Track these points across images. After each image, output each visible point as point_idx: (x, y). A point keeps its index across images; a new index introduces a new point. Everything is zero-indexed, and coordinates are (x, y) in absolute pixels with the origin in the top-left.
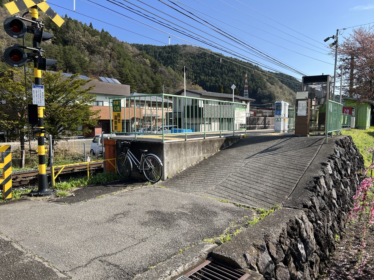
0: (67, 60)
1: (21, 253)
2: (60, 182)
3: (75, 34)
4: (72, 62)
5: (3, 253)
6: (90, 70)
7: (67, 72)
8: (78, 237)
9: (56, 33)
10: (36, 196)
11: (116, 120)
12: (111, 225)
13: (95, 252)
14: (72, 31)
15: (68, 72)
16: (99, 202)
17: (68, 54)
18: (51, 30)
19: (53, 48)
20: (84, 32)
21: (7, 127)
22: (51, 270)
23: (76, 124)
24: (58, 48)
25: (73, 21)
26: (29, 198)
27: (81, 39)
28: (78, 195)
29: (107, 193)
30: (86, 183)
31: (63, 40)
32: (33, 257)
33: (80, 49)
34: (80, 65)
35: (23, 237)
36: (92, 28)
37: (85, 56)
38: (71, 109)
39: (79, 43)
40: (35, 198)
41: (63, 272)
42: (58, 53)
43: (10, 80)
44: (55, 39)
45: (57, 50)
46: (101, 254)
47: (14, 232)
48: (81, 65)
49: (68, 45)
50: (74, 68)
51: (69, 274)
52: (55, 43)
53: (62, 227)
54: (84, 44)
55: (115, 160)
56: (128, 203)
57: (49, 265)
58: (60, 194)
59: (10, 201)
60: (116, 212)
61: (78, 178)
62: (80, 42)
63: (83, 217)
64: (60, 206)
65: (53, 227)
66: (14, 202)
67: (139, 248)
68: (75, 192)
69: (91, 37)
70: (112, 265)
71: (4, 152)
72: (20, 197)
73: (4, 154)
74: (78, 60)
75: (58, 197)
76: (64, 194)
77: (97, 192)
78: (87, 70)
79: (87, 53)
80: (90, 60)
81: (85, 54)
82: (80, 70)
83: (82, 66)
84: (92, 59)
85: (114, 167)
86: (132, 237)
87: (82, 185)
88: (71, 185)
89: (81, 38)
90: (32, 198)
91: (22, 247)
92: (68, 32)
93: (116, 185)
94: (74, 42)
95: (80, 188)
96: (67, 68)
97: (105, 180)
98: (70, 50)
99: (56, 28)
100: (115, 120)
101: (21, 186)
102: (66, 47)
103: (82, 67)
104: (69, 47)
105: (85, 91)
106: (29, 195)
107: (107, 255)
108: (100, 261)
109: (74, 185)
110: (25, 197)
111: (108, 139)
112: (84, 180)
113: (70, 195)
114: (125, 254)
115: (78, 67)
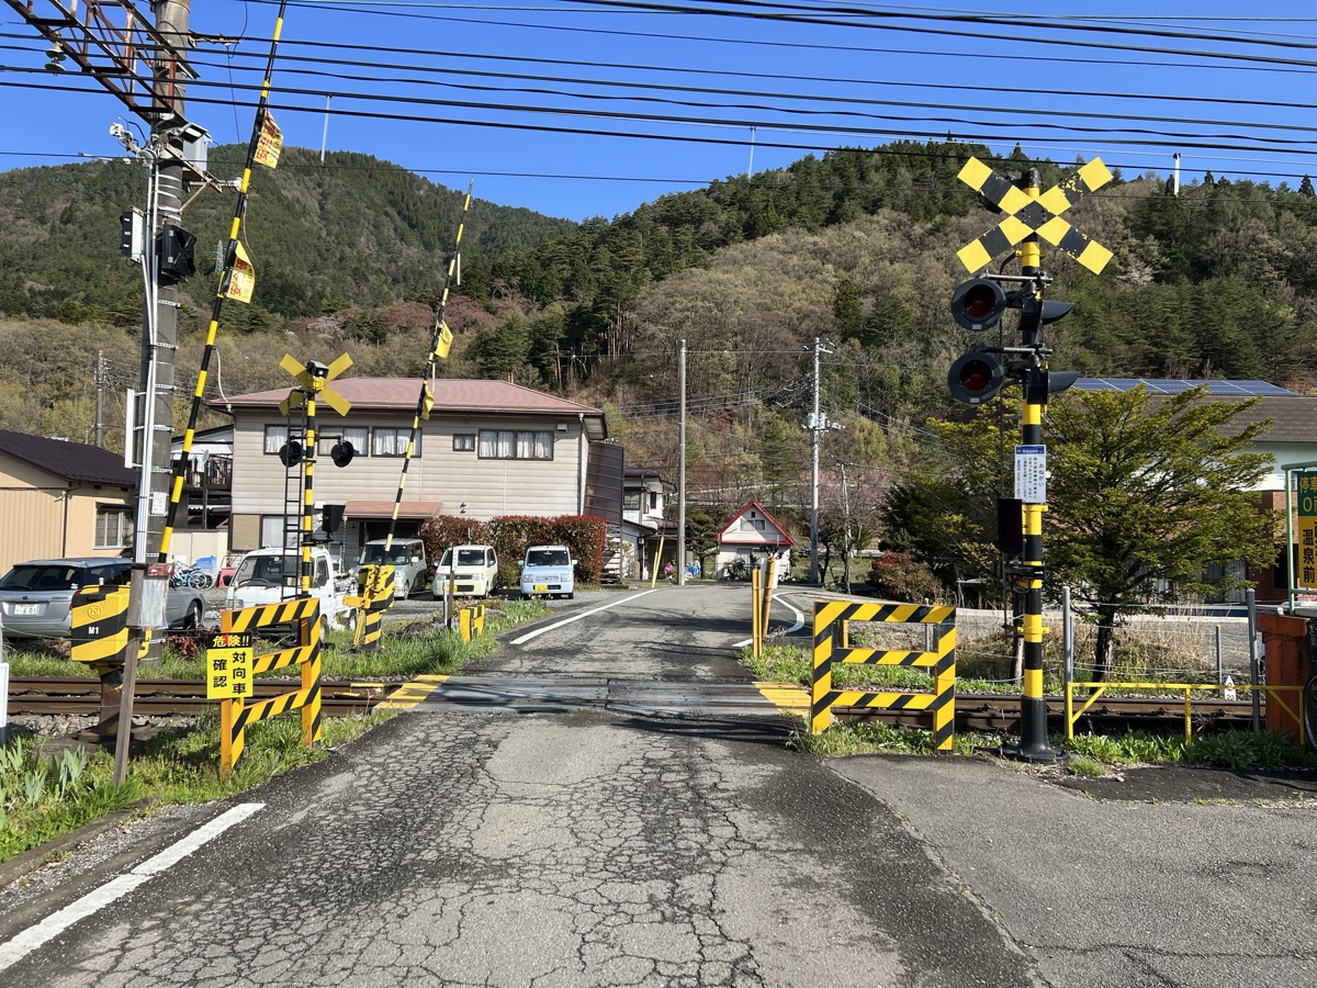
0: (1207, 331)
1: (937, 871)
2: (1087, 734)
3: (1241, 232)
4: (1224, 332)
5: (900, 858)
6: (1300, 355)
7: (1204, 372)
8: (1088, 883)
9: (1168, 246)
10: (1011, 758)
11: (1311, 547)
12: (1204, 885)
13: (1123, 931)
14: (1231, 224)
15: (1209, 372)
16: (1194, 816)
17: (1210, 309)
18: (1152, 237)
19: (1158, 295)
20: (1278, 215)
21: (978, 563)
22: (994, 927)
23: (1191, 559)
24: (1175, 295)
25: (1233, 189)
26: (993, 759)
27: (1265, 245)
28: (1134, 781)
29: (1236, 796)
30: (1177, 755)
31: (1192, 264)
32: (961, 888)
33: (1257, 280)
34: (1256, 339)
35: (952, 839)
36: (1309, 195)
37: (1278, 303)
38: (1173, 508)
39: (1253, 259)
40: (1008, 762)
41: (1020, 944)
42: (1174, 311)
43: (990, 427)
44: (1164, 266)
45: (1172, 300)
46: (1136, 941)
47: (935, 825)
48: (1261, 341)
49: (1210, 276)
50: (1231, 354)
51: (1035, 953)
52: (1163, 278)
53: (1053, 848)
54: (1276, 259)
55: (1297, 692)
56: (1297, 841)
57: (991, 917)
58: (1077, 767)
59: (946, 757)
60: (1243, 855)
61: (1154, 734)
62: (1260, 257)
63: (1124, 839)
64: (1066, 796)
65: (1029, 841)
66: (956, 760)
67: (1268, 968)
68: (1130, 772)
69: (1303, 231)
70: (1158, 976)
71: (940, 623)
72: (974, 752)
73: (939, 629)
74: (1250, 323)
75: (1073, 773)
76: (1091, 770)
77: (1203, 786)
78: (1286, 355)
79: (1289, 291)
80: (1300, 316)
81: (1279, 297)
82: (1256, 360)
83: (1265, 344)
84: (1307, 310)
85: (1296, 718)
86: (1261, 934)
87: (1160, 758)
88: (1123, 749)
89: (1263, 241)
90: (1001, 762)
91: (943, 860)
92: (1215, 232)
93: (1285, 782)
94: (1235, 261)
95: (1152, 766)
96: (1204, 358)
97: (1248, 756)
98: (1219, 293)
99: (1170, 228)
100: (1306, 547)
101: (991, 731)
102: (1205, 285)
103: (1263, 346)
104: (1215, 281)
105: (1231, 443)
106: (995, 752)
107: (1154, 950)
108: (1128, 956)
109: (1132, 753)
110: (986, 755)
111: (1279, 615)
112: (1173, 743)
113: (1110, 777)
114: (1211, 967)
115: (1251, 350)
